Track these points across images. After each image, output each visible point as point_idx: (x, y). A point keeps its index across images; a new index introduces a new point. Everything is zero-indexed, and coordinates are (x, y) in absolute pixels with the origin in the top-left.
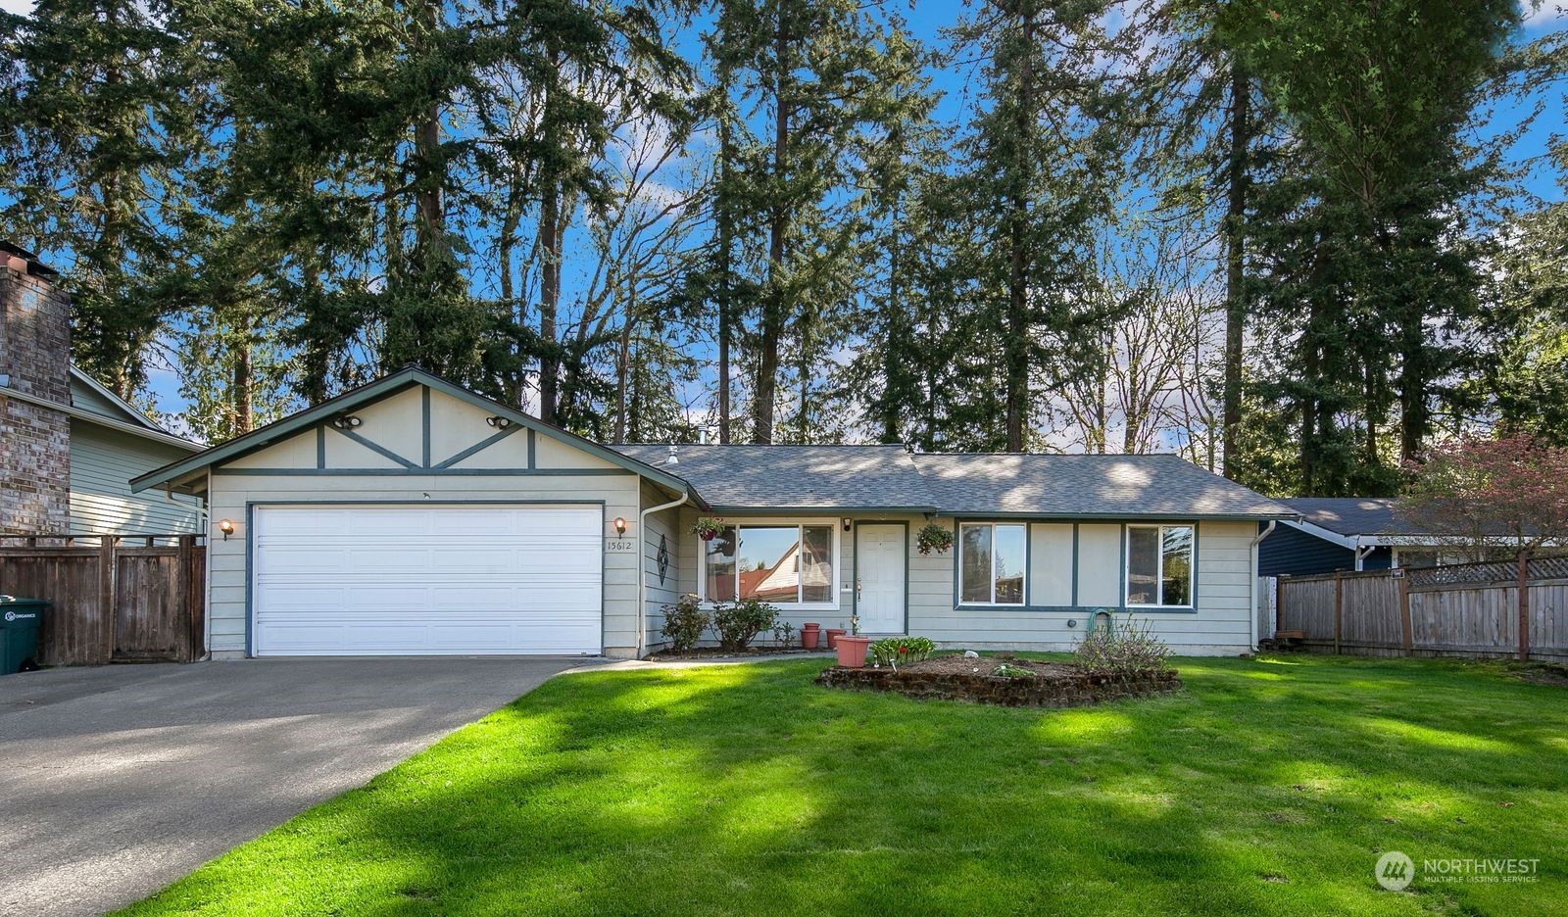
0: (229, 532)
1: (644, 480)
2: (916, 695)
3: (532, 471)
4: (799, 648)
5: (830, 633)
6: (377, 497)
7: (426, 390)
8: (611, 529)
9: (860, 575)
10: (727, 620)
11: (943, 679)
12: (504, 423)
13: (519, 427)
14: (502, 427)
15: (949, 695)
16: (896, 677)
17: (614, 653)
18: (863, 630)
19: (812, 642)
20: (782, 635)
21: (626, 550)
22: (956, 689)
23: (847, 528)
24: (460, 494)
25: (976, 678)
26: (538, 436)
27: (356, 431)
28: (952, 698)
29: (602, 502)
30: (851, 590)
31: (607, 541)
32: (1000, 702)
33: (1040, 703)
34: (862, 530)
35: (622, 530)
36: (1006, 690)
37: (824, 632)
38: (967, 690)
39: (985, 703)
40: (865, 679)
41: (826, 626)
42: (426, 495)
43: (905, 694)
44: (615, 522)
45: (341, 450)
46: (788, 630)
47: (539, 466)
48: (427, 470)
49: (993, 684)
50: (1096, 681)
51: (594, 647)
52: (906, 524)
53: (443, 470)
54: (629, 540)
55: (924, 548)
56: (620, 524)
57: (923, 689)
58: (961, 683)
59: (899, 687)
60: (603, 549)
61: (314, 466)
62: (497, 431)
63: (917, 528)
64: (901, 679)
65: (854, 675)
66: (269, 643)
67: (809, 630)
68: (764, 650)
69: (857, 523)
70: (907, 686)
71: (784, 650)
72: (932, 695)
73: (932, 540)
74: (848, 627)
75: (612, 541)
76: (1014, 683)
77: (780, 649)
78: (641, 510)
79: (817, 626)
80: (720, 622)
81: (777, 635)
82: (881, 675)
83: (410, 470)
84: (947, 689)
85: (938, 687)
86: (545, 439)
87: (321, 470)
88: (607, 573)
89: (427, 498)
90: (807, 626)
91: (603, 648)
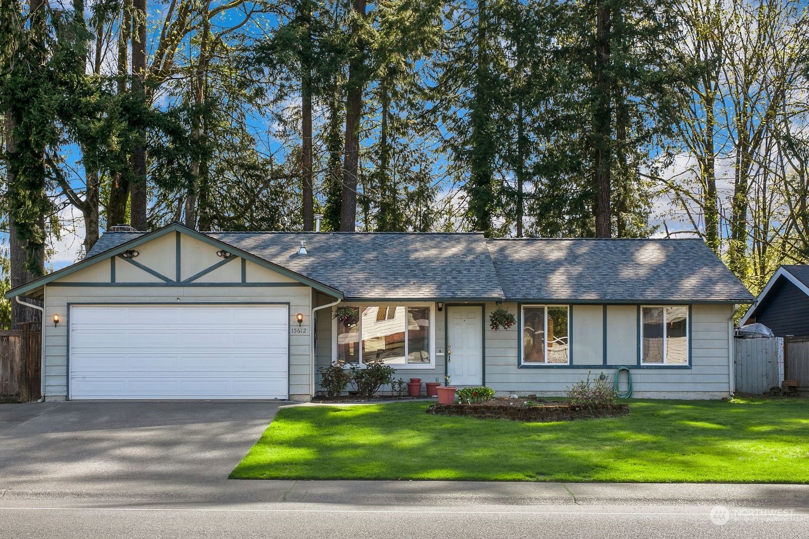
0: (57, 322)
1: (313, 289)
2: (480, 417)
3: (244, 284)
4: (407, 396)
5: (428, 385)
6: (147, 300)
7: (178, 234)
8: (294, 320)
9: (450, 342)
10: (362, 377)
11: (494, 408)
12: (228, 255)
13: (235, 257)
14: (226, 257)
15: (497, 416)
16: (470, 408)
17: (296, 398)
18: (453, 382)
19: (415, 390)
20: (397, 386)
21: (303, 334)
22: (501, 414)
23: (440, 309)
24: (199, 298)
25: (511, 407)
26: (247, 262)
27: (134, 259)
28: (499, 418)
29: (288, 304)
30: (443, 354)
31: (291, 328)
32: (522, 419)
33: (543, 419)
34: (451, 310)
35: (300, 321)
36: (526, 413)
37: (424, 385)
38: (506, 414)
39: (515, 420)
40: (454, 409)
41: (425, 380)
42: (178, 299)
43: (475, 417)
44: (297, 315)
45: (126, 271)
46: (400, 383)
47: (248, 280)
48: (178, 284)
49: (519, 410)
50: (573, 408)
51: (283, 394)
52: (483, 306)
53: (188, 283)
54: (305, 327)
55: (495, 326)
56: (300, 317)
57: (484, 414)
58: (503, 410)
59: (471, 413)
60: (289, 333)
61: (109, 280)
62: (222, 259)
63: (491, 311)
64: (472, 409)
65: (448, 407)
66: (79, 392)
67: (414, 383)
68: (384, 398)
69: (447, 305)
70: (476, 413)
71: (398, 397)
72: (489, 416)
73: (501, 320)
74: (442, 380)
75: (294, 328)
76: (530, 409)
77: (396, 397)
78: (313, 308)
79: (419, 380)
80: (356, 378)
81: (393, 387)
82: (461, 407)
83: (168, 283)
84: (496, 413)
85: (492, 413)
86: (252, 264)
87: (113, 284)
88: (292, 348)
89: (178, 301)
90: (412, 380)
91: (289, 395)
